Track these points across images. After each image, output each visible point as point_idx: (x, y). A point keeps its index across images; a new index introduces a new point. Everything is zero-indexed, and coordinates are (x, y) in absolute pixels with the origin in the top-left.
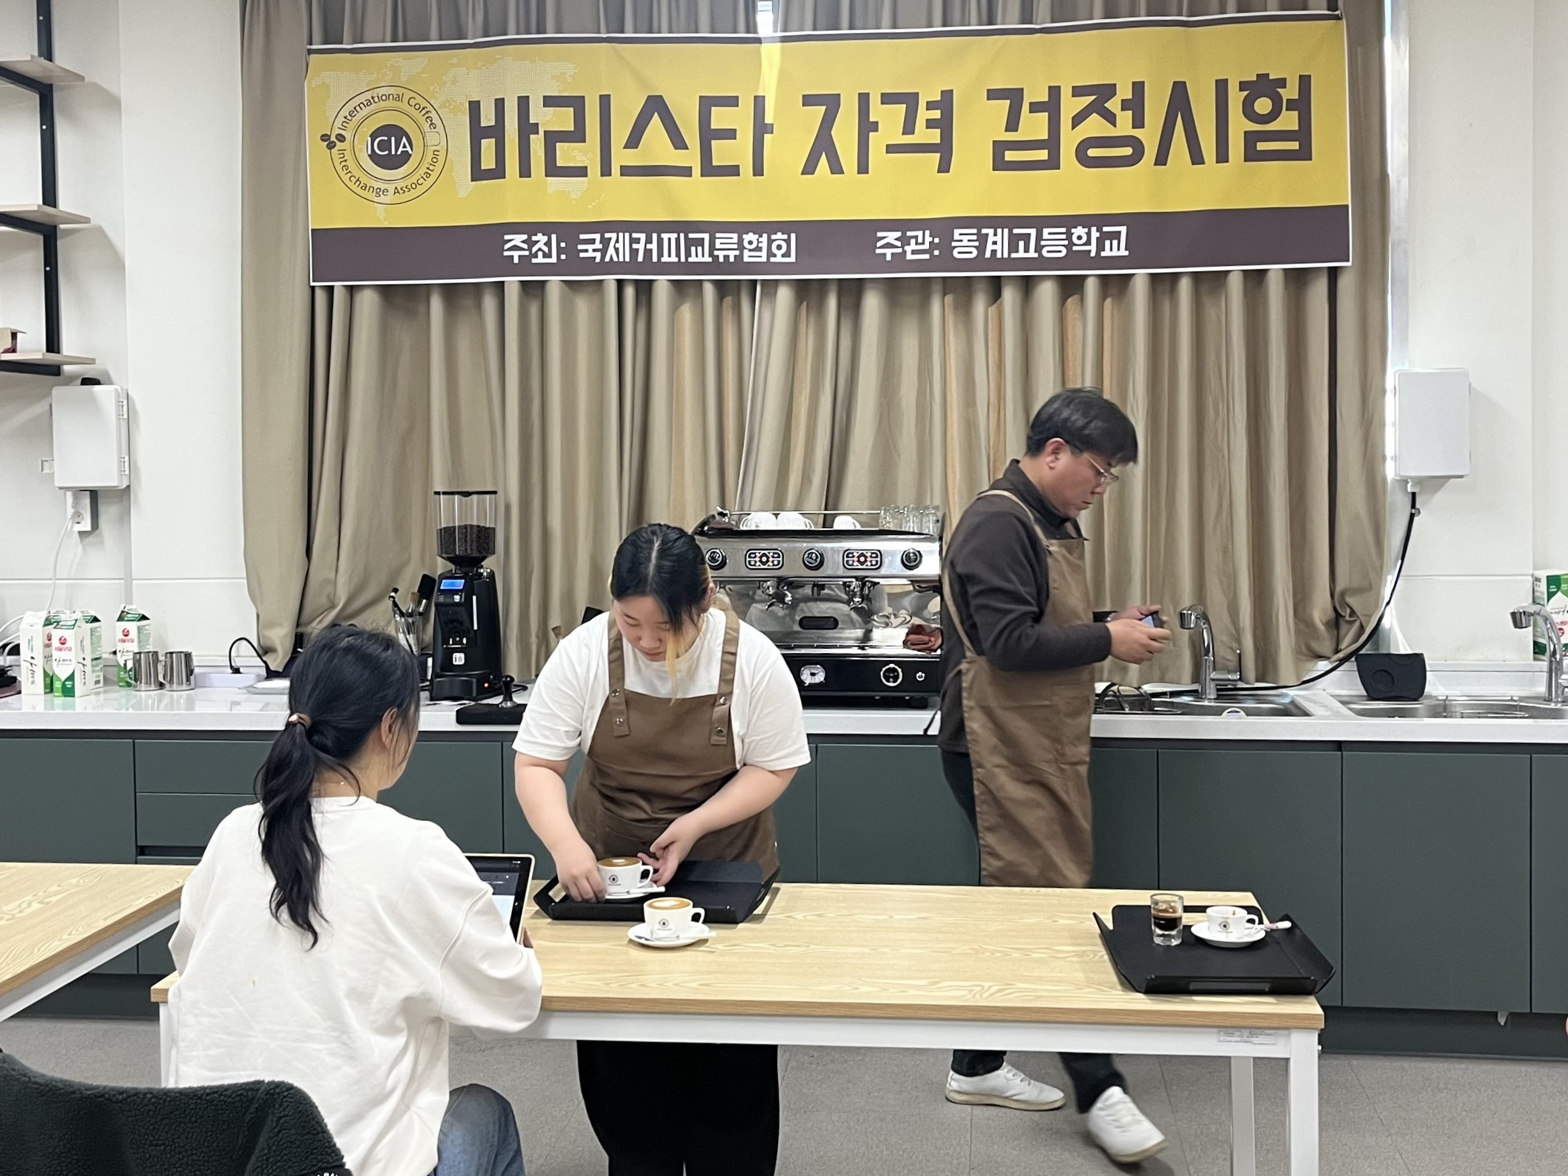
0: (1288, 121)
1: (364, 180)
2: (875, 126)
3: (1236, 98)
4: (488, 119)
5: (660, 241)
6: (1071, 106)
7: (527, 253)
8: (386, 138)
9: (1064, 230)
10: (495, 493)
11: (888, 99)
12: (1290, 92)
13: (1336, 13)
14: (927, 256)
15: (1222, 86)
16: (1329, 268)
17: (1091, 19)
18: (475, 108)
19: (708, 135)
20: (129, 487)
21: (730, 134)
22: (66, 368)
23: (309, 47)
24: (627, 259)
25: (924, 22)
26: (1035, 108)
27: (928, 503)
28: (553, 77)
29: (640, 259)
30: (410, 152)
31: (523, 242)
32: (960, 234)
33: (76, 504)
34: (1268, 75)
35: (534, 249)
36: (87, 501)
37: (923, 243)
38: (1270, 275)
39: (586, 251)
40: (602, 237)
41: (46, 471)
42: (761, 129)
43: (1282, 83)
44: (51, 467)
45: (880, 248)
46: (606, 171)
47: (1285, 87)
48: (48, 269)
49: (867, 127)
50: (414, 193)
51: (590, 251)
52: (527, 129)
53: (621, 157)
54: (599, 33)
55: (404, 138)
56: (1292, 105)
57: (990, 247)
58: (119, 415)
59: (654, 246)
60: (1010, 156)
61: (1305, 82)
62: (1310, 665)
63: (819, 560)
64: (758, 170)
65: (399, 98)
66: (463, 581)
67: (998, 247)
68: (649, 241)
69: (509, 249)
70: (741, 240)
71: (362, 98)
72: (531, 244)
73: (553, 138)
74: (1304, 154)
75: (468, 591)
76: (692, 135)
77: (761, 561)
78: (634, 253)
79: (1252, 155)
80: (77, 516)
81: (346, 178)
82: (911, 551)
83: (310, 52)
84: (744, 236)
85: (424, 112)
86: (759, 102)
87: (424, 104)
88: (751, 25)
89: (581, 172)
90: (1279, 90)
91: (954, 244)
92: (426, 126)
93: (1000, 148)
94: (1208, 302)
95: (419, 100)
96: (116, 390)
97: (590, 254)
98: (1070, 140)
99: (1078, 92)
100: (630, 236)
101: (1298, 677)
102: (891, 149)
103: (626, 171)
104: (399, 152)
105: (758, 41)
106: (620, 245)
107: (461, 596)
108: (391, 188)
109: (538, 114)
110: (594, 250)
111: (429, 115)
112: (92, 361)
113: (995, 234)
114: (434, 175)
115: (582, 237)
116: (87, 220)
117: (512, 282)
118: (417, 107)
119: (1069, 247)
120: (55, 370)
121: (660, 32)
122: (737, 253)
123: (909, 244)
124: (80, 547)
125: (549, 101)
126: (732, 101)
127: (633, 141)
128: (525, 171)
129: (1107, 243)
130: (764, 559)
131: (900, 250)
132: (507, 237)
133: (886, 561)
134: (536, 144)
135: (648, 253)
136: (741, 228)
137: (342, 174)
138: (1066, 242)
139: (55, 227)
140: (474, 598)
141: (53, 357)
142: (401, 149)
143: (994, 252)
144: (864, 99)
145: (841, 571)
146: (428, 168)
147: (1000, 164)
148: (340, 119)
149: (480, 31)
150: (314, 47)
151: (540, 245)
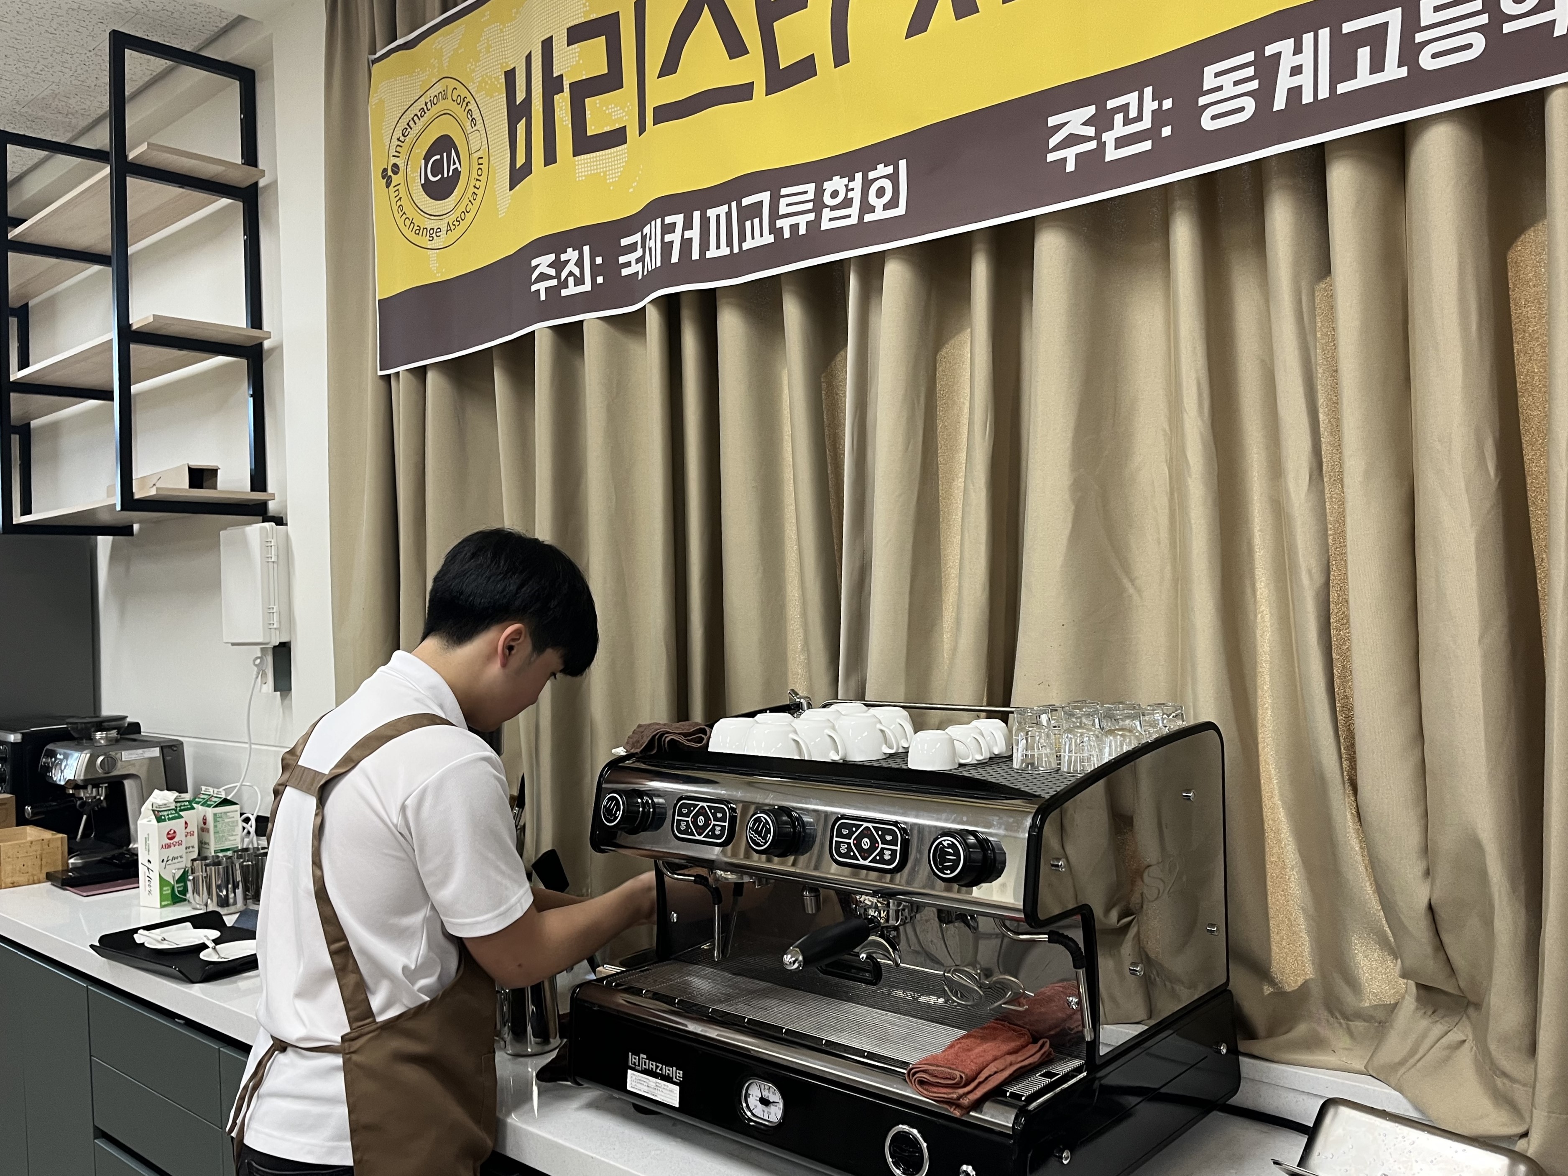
1: (419, 220)
4: (521, 91)
5: (705, 221)
7: (554, 282)
14: (1147, 145)
18: (511, 79)
20: (290, 642)
23: (373, 57)
24: (658, 263)
29: (675, 257)
30: (459, 168)
32: (1218, 74)
37: (1140, 118)
39: (628, 264)
40: (642, 235)
45: (1054, 148)
46: (643, 125)
50: (464, 225)
51: (633, 263)
52: (551, 87)
53: (655, 92)
55: (454, 150)
57: (1284, 82)
59: (694, 234)
64: (840, 55)
65: (445, 95)
67: (1305, 80)
68: (688, 225)
71: (415, 110)
73: (580, 93)
76: (750, 26)
78: (667, 249)
80: (264, 674)
81: (402, 224)
83: (373, 63)
84: (826, 184)
85: (465, 105)
87: (464, 93)
89: (621, 136)
91: (1204, 100)
95: (460, 89)
97: (633, 269)
100: (663, 222)
103: (658, 115)
104: (450, 174)
106: (652, 243)
108: (443, 225)
109: (562, 60)
110: (637, 261)
111: (469, 107)
112: (273, 497)
114: (480, 191)
115: (624, 242)
116: (268, 335)
118: (459, 100)
119: (1490, 31)
122: (811, 217)
123: (1110, 128)
125: (574, 35)
127: (671, 62)
128: (549, 157)
131: (1092, 145)
134: (562, 108)
135: (686, 245)
136: (822, 170)
137: (398, 218)
138: (1483, 19)
139: (261, 350)
142: (452, 168)
143: (1295, 93)
146: (474, 186)
148: (394, 143)
150: (376, 55)
151: (571, 267)
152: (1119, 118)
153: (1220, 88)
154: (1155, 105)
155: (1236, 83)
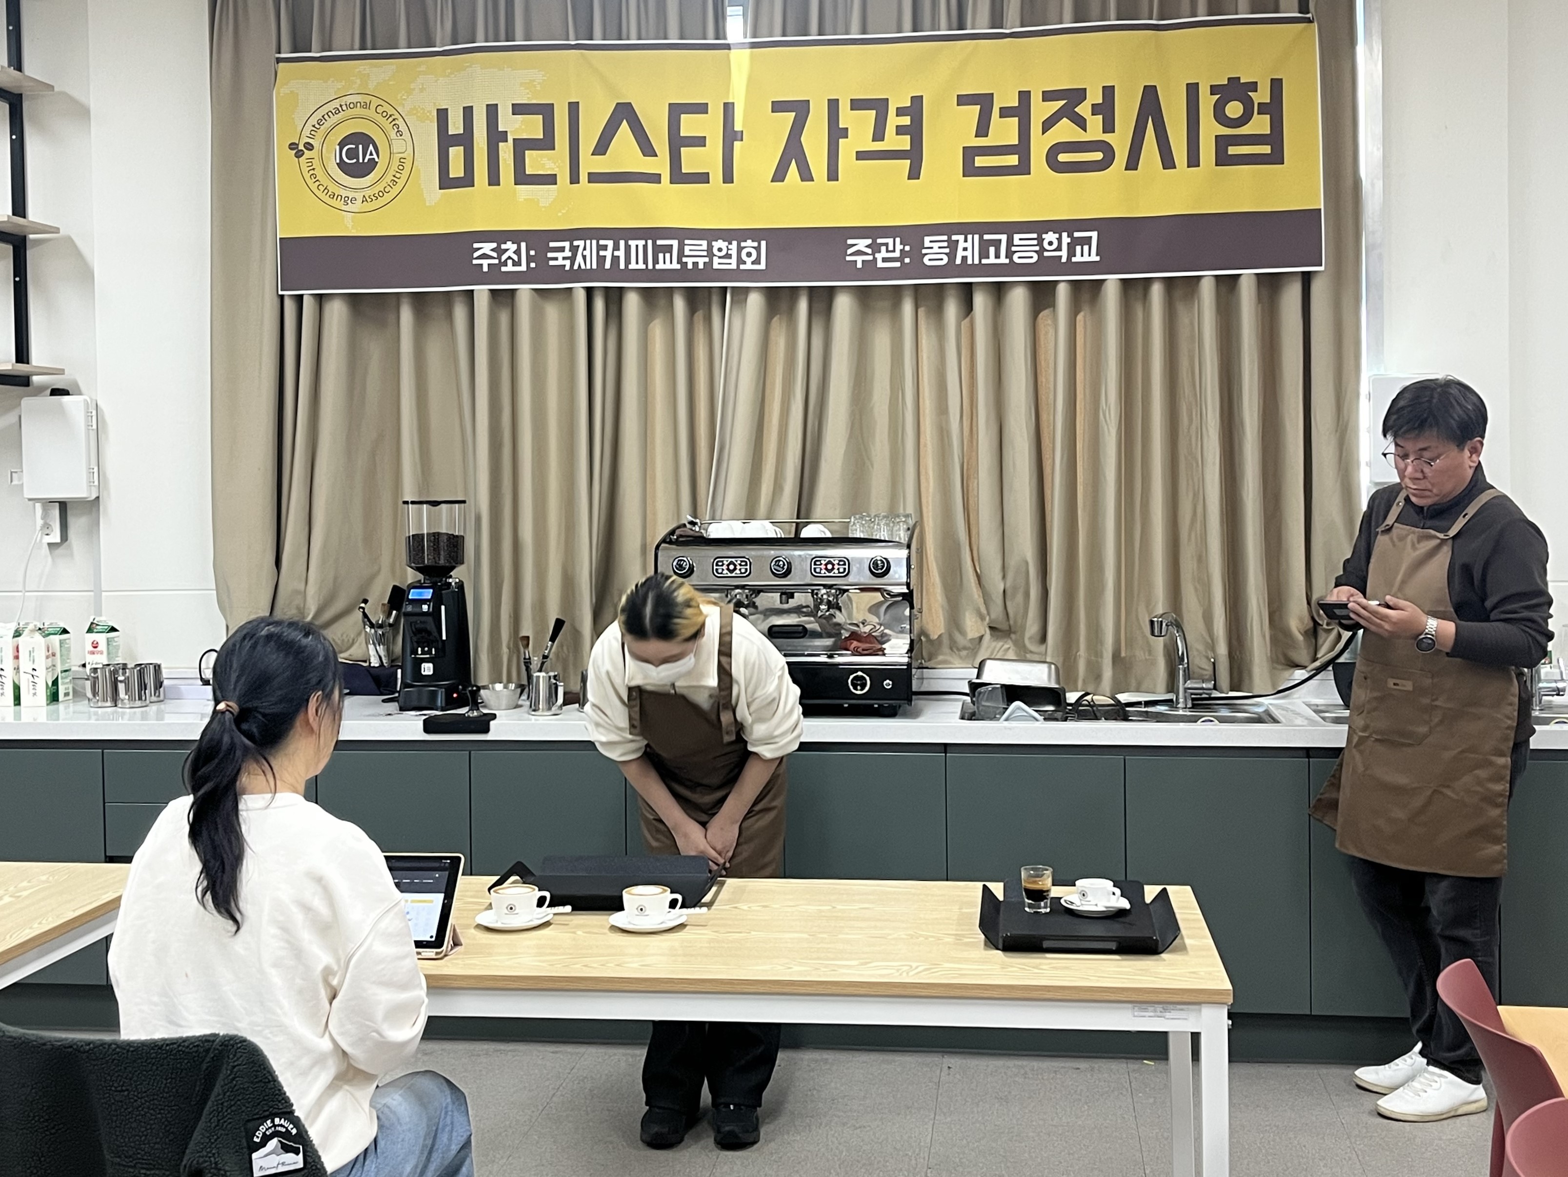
0: (1260, 125)
1: (333, 188)
2: (844, 133)
3: (1207, 102)
4: (456, 127)
5: (628, 248)
6: (1041, 111)
7: (496, 261)
8: (353, 146)
9: (1035, 236)
10: (464, 502)
11: (857, 105)
12: (1262, 96)
13: (1308, 16)
14: (898, 264)
15: (1192, 90)
16: (1303, 273)
17: (1061, 23)
18: (442, 115)
19: (677, 143)
20: (98, 498)
21: (700, 142)
22: (35, 379)
23: (278, 55)
24: (594, 266)
25: (894, 27)
26: (1005, 112)
27: (901, 511)
28: (521, 84)
29: (608, 265)
30: (377, 160)
31: (492, 250)
32: (931, 242)
33: (45, 516)
34: (1239, 78)
35: (504, 258)
36: (56, 512)
37: (894, 251)
38: (1242, 279)
39: (556, 259)
40: (571, 244)
41: (15, 482)
42: (731, 136)
43: (1253, 86)
44: (20, 479)
45: (850, 255)
46: (575, 179)
47: (1256, 91)
48: (17, 279)
49: (836, 133)
50: (381, 201)
51: (560, 259)
52: (496, 137)
53: (589, 163)
54: (568, 39)
55: (371, 145)
56: (1263, 109)
57: (960, 254)
58: (88, 426)
59: (621, 253)
60: (980, 161)
61: (1276, 85)
62: (1286, 674)
63: (786, 567)
64: (728, 178)
65: (366, 106)
66: (431, 591)
67: (968, 253)
68: (616, 247)
69: (478, 258)
70: (710, 248)
71: (331, 107)
72: (500, 252)
73: (522, 146)
74: (1276, 158)
75: (437, 600)
76: (660, 142)
77: (728, 569)
78: (601, 260)
79: (1223, 159)
80: (47, 526)
81: (314, 187)
82: (879, 558)
83: (279, 60)
84: (714, 243)
85: (391, 119)
86: (728, 109)
87: (391, 111)
88: (720, 33)
89: (551, 180)
90: (1249, 93)
91: (924, 251)
92: (393, 134)
93: (969, 153)
94: (1181, 308)
95: (387, 107)
96: (85, 400)
97: (560, 262)
98: (1040, 144)
99: (1048, 96)
100: (598, 242)
101: (1274, 685)
102: (861, 156)
103: (594, 178)
104: (366, 161)
105: (728, 47)
106: (587, 253)
107: (429, 606)
108: (359, 196)
109: (508, 122)
110: (564, 258)
111: (396, 122)
112: (61, 372)
113: (966, 241)
114: (401, 183)
115: (552, 244)
116: (56, 230)
117: (481, 291)
118: (385, 114)
119: (1040, 253)
120: (23, 381)
121: (628, 39)
122: (707, 260)
123: (880, 252)
124: (50, 559)
125: (518, 109)
126: (702, 109)
127: (601, 148)
128: (494, 179)
129: (1078, 248)
130: (732, 567)
131: (870, 258)
132: (476, 245)
133: (854, 569)
134: (505, 152)
135: (615, 259)
136: (711, 235)
137: (310, 182)
138: (1037, 248)
139: (25, 237)
140: (443, 607)
141: (22, 368)
142: (368, 157)
143: (964, 258)
144: (833, 105)
145: (809, 579)
146: (394, 176)
147: (969, 170)
148: (309, 127)
149: (448, 39)
150: (283, 55)
151: (510, 253)
152: (883, 248)
153: (932, 248)
154: (902, 247)
155: (940, 248)
